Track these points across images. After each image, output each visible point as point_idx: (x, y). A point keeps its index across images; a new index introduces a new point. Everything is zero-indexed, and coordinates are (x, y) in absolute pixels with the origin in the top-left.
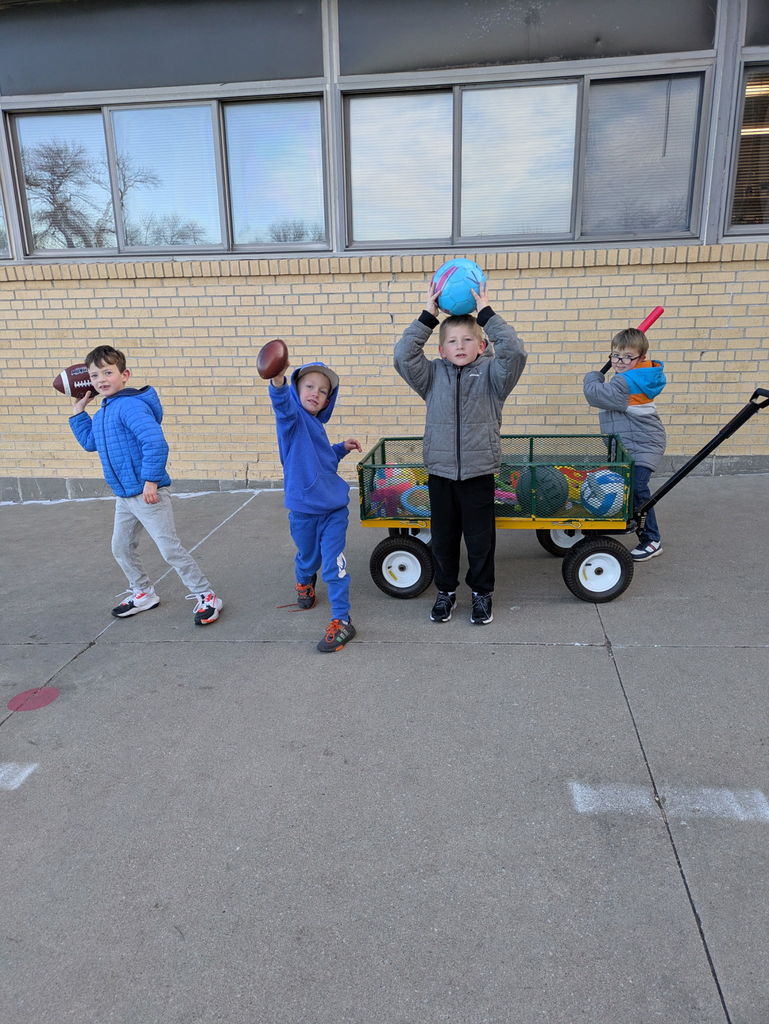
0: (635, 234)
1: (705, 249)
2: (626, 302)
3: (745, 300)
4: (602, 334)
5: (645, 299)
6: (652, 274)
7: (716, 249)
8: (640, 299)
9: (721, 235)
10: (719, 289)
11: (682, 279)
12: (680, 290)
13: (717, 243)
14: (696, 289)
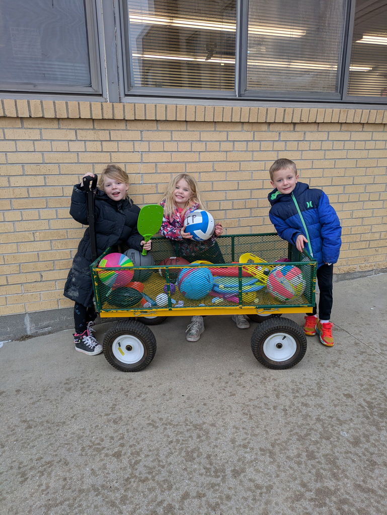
0: (35, 86)
1: (108, 106)
2: (37, 158)
3: (152, 157)
4: (17, 191)
5: (56, 155)
6: (59, 128)
7: (119, 107)
8: (52, 155)
9: (122, 95)
10: (128, 147)
11: (90, 135)
12: (91, 146)
13: (120, 102)
14: (107, 146)
